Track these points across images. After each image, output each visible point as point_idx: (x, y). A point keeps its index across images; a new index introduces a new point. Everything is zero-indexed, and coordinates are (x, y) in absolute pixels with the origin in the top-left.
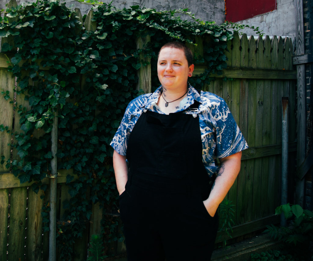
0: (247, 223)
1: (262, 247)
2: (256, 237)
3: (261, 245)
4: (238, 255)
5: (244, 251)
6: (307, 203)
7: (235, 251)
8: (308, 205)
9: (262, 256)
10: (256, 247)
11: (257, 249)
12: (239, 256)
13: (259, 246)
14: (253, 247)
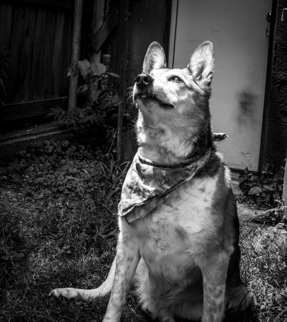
0: (23, 102)
1: (44, 135)
2: (35, 127)
3: (43, 133)
4: (10, 142)
5: (20, 138)
6: (102, 85)
7: (7, 138)
8: (104, 87)
9: (45, 145)
10: (36, 134)
11: (38, 136)
12: (12, 144)
13: (41, 133)
14: (31, 134)
